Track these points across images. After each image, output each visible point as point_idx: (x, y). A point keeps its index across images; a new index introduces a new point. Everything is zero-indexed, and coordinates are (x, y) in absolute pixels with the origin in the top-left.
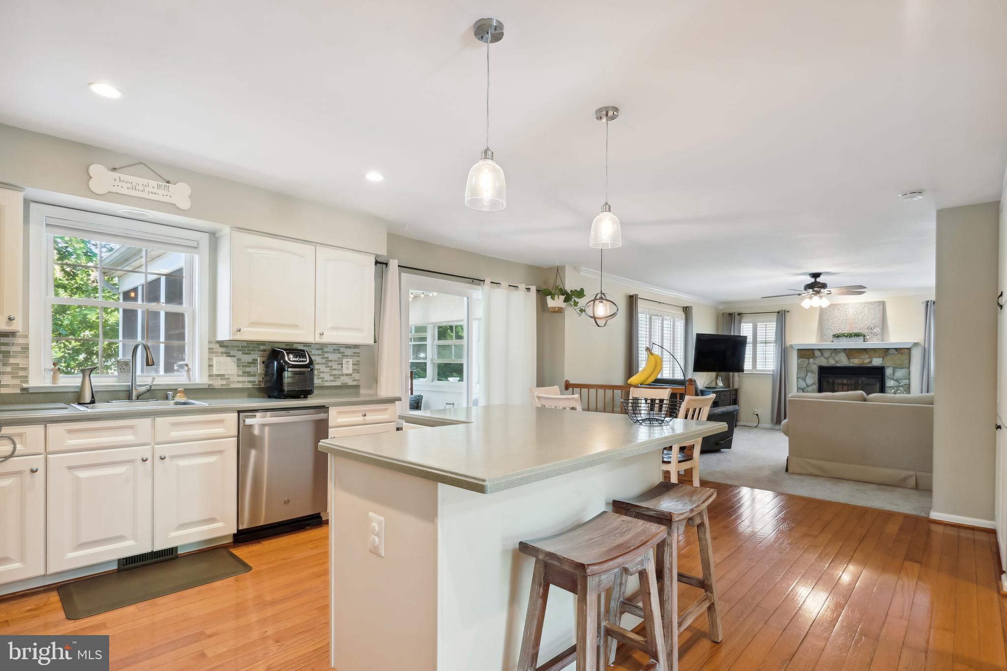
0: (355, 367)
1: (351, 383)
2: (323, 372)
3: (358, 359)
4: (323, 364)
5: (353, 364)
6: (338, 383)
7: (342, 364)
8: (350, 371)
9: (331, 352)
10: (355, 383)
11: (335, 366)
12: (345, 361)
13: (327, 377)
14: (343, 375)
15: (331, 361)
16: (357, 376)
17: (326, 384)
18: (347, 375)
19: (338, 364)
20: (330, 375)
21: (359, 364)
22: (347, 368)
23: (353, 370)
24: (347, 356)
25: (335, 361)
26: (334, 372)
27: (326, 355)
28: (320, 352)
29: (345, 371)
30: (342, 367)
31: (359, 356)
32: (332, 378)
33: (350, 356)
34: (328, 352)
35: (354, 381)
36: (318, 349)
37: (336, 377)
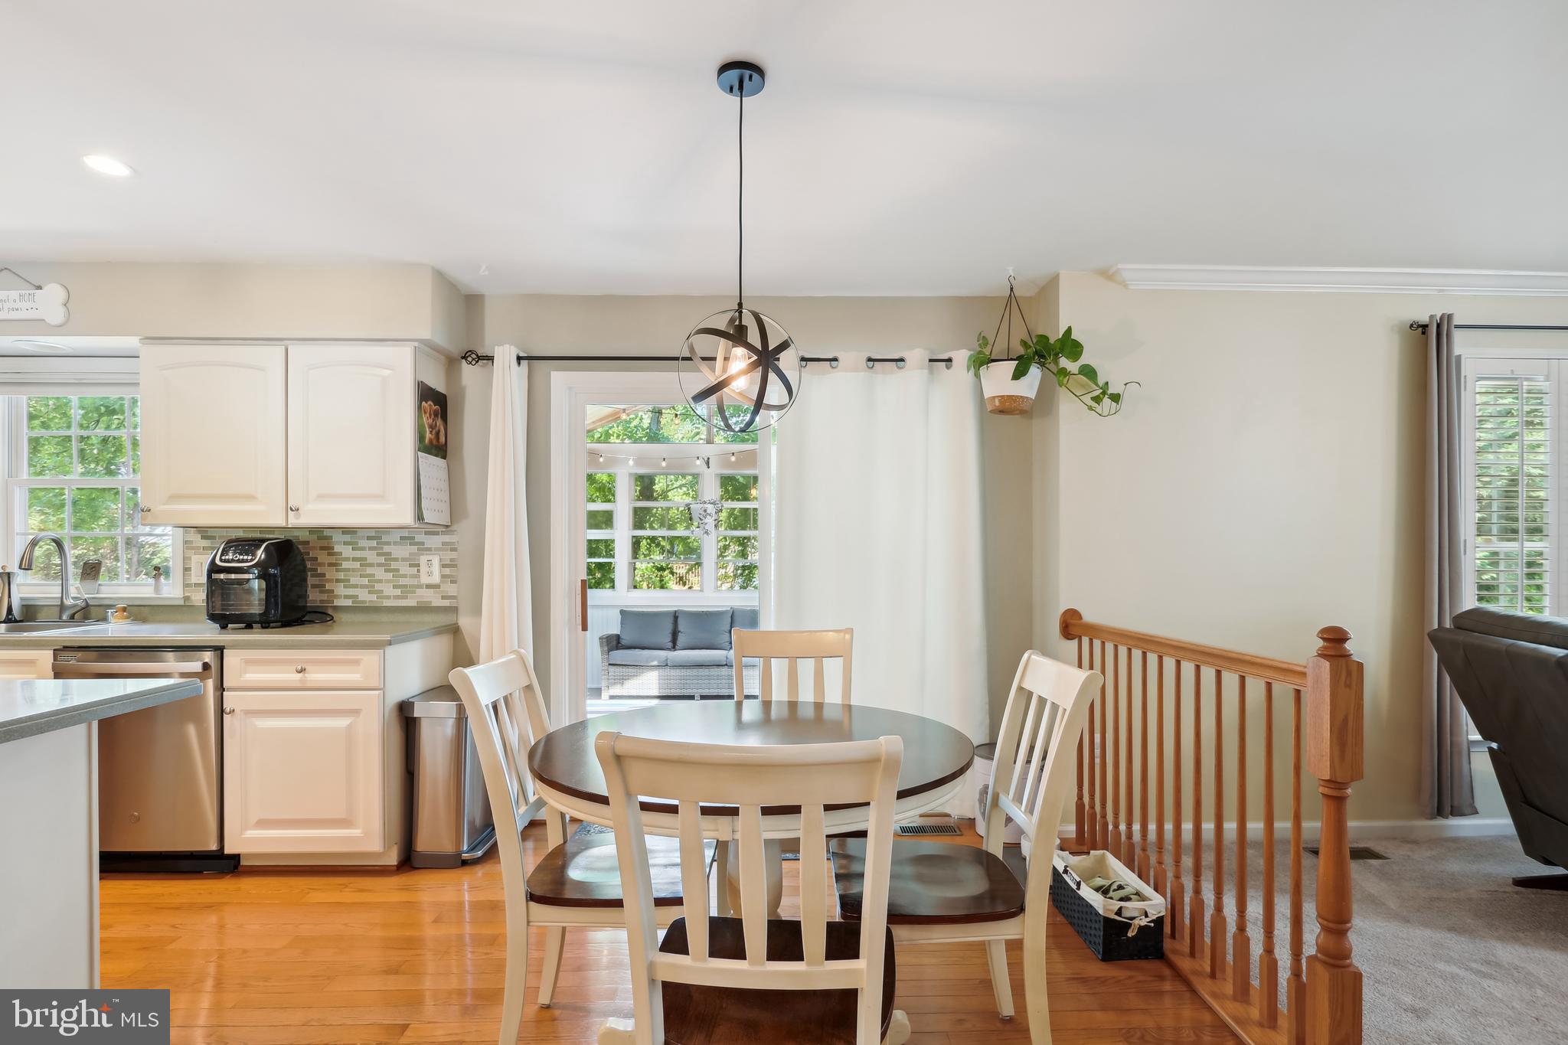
0: (447, 571)
1: (438, 602)
2: (380, 581)
3: (454, 555)
4: (379, 565)
5: (444, 566)
6: (411, 602)
7: (418, 565)
8: (436, 579)
9: (395, 543)
10: (446, 603)
11: (405, 569)
12: (423, 559)
13: (389, 590)
14: (420, 586)
15: (396, 560)
16: (451, 589)
17: (386, 603)
18: (429, 586)
19: (411, 566)
20: (395, 587)
21: (455, 566)
22: (430, 574)
23: (443, 576)
24: (430, 549)
25: (404, 560)
26: (402, 581)
27: (386, 549)
28: (374, 543)
29: (425, 579)
30: (418, 571)
31: (453, 550)
32: (398, 592)
33: (437, 549)
34: (388, 543)
35: (443, 598)
36: (369, 538)
37: (407, 591)
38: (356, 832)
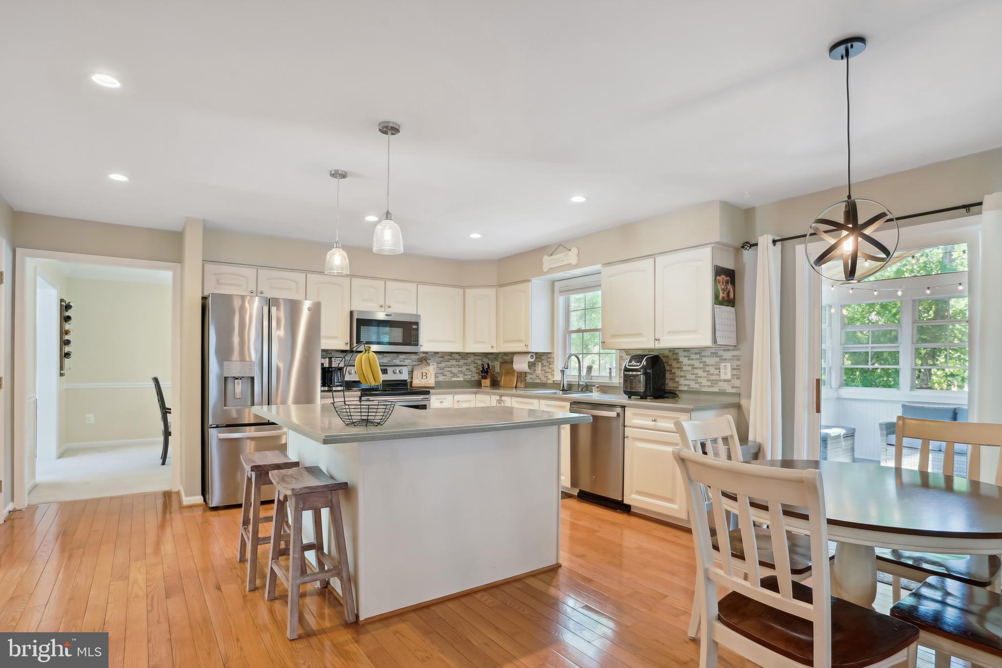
0: (735, 372)
1: (729, 390)
2: (701, 377)
3: (738, 363)
4: (700, 368)
5: (733, 369)
6: (715, 389)
7: (719, 369)
8: (729, 377)
9: (708, 356)
10: (734, 391)
11: (712, 370)
12: (722, 365)
13: (705, 382)
14: (720, 381)
15: (709, 365)
16: (737, 383)
17: (704, 389)
18: (725, 381)
19: (716, 369)
20: (708, 381)
21: (739, 369)
22: (726, 374)
23: (732, 375)
24: (726, 359)
25: (712, 365)
26: (712, 377)
27: (704, 359)
28: (698, 356)
29: (723, 377)
30: (720, 372)
31: (738, 360)
32: (709, 383)
33: (730, 359)
34: (705, 356)
35: (733, 388)
36: (696, 354)
37: (714, 382)
38: (676, 507)
